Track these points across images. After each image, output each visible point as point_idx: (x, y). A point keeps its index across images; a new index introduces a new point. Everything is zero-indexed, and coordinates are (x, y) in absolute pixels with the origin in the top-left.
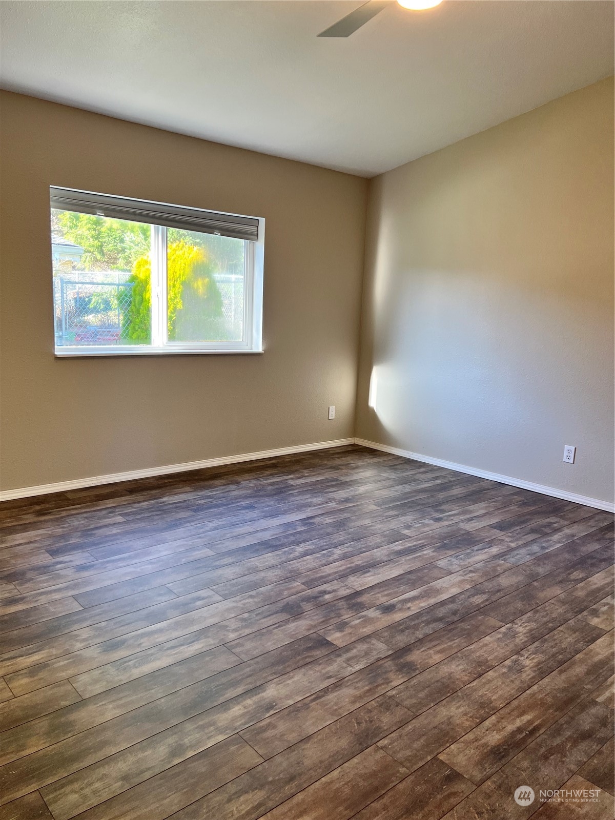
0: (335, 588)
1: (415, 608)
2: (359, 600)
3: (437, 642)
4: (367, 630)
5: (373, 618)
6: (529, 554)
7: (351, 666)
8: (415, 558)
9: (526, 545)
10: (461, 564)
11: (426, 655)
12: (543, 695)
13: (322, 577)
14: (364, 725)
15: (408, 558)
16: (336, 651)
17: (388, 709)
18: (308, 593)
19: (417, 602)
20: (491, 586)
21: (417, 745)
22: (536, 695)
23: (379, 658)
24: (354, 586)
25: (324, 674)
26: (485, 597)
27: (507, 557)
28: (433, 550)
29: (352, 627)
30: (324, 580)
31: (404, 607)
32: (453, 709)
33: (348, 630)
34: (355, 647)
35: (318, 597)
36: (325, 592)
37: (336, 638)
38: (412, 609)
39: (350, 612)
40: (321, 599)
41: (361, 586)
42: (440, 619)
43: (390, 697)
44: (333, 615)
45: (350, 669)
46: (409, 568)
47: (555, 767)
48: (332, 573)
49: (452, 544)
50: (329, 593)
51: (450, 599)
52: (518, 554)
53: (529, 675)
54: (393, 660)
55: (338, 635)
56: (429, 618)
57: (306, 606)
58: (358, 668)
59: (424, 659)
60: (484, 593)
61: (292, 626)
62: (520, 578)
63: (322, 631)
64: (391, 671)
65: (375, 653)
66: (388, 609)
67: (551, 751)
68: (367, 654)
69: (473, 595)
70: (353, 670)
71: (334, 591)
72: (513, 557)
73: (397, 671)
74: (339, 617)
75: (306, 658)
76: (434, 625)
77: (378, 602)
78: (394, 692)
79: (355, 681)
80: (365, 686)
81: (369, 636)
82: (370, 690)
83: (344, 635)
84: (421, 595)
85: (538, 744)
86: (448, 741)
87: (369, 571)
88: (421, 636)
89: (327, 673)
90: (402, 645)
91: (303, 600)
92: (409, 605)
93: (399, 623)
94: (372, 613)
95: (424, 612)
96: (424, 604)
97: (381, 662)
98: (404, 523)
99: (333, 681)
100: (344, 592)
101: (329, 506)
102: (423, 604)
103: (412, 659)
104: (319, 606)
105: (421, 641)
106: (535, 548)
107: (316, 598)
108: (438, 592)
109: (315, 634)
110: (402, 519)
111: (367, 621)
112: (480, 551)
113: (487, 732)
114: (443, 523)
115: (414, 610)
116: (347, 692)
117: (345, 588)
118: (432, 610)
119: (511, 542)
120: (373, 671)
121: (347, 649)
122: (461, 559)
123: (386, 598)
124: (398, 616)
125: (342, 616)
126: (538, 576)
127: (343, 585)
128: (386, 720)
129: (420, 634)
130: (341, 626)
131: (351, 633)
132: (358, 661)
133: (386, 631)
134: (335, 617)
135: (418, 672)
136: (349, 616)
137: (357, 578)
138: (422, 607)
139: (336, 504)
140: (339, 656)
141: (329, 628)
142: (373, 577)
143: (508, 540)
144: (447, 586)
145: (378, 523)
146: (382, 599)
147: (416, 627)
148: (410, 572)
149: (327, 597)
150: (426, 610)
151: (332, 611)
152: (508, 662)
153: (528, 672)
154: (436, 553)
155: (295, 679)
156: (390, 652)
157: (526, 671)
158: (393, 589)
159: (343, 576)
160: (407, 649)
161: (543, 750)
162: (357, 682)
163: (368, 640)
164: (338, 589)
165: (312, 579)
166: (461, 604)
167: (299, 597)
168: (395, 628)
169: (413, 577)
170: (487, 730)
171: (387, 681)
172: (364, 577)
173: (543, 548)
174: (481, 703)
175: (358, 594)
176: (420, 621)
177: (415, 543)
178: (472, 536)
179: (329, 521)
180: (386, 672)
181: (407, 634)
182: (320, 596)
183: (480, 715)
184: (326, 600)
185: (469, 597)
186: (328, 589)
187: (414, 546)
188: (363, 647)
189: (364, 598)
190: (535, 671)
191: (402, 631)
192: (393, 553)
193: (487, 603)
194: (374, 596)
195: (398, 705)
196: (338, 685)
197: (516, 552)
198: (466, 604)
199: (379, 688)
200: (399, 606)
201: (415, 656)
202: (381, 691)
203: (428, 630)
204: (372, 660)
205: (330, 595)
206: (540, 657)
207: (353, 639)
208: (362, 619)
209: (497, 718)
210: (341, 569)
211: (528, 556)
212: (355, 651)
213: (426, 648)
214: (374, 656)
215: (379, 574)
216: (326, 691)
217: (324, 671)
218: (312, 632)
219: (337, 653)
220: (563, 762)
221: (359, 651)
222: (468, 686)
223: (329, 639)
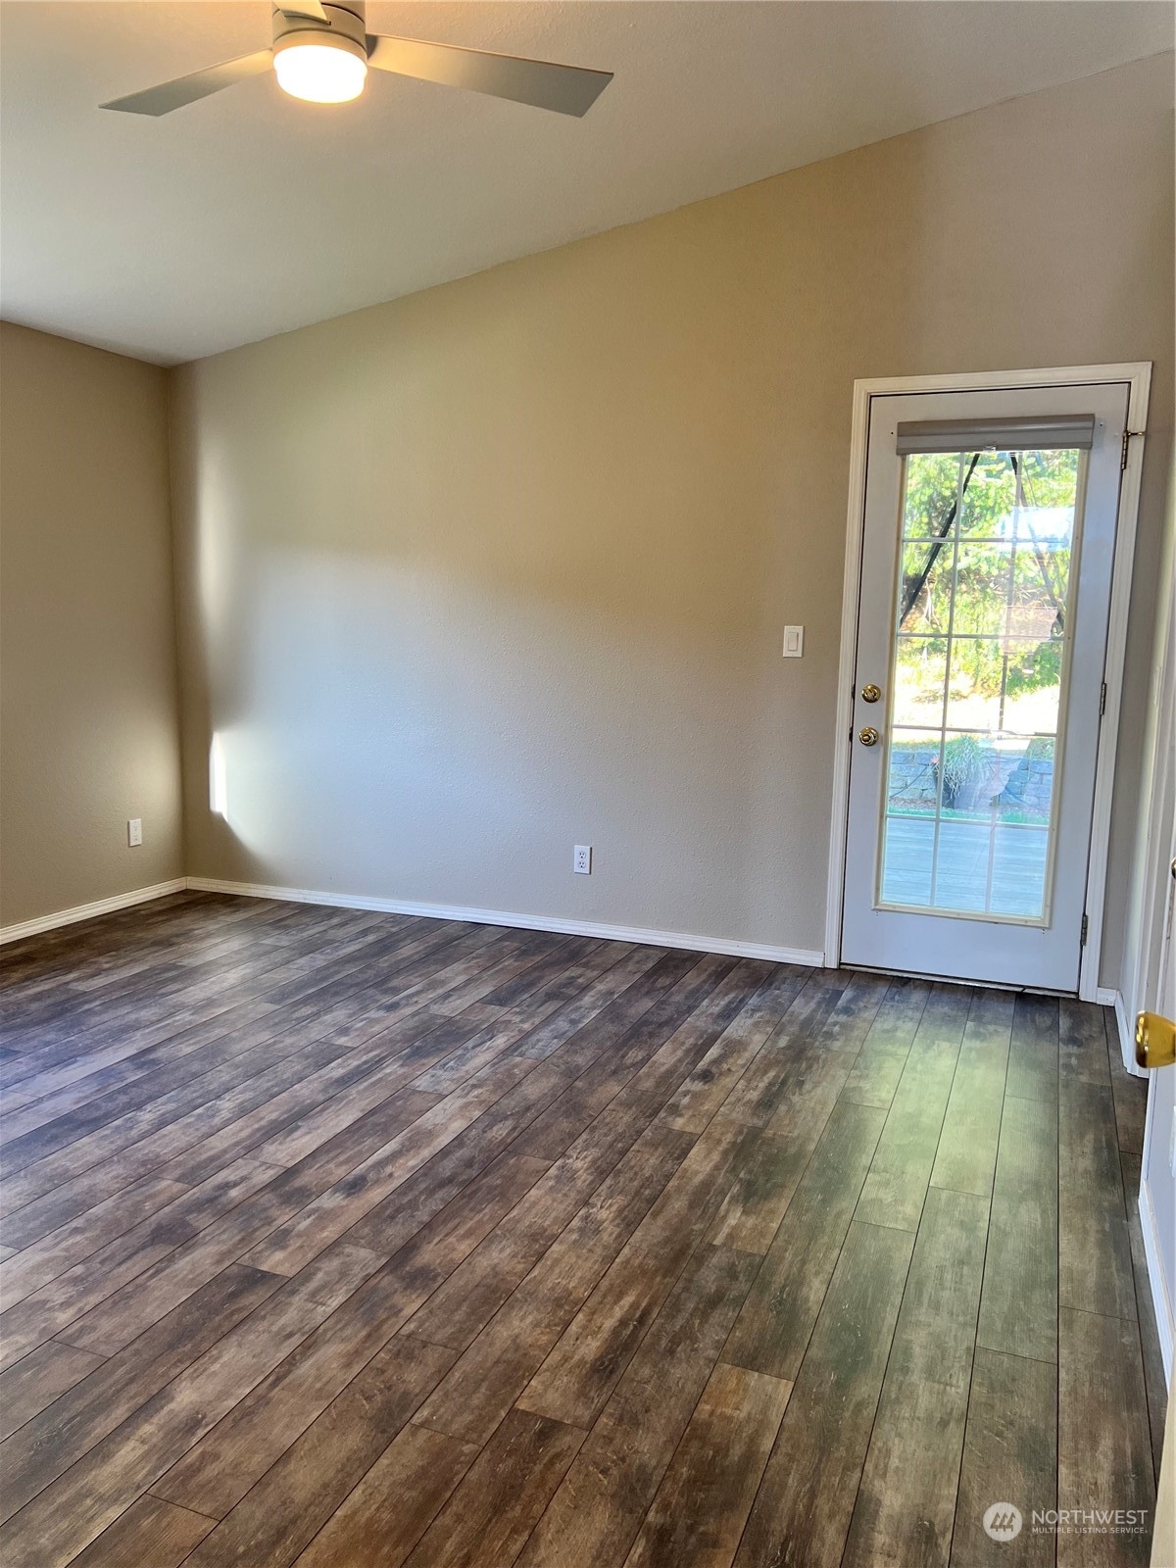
0: (245, 1173)
1: (401, 1173)
2: (298, 1182)
3: (457, 1221)
4: (330, 1233)
5: (332, 1209)
6: (556, 1037)
7: (323, 1304)
8: (374, 1084)
9: (547, 1021)
10: (454, 1077)
11: (445, 1248)
12: (640, 1258)
13: (212, 1159)
14: (379, 1398)
15: (361, 1087)
16: (285, 1287)
17: (410, 1356)
18: (194, 1194)
19: (401, 1161)
20: (513, 1103)
21: (477, 1400)
22: (631, 1262)
23: (366, 1275)
24: (279, 1160)
25: (278, 1333)
26: (509, 1124)
27: (524, 1048)
28: (400, 1063)
29: (299, 1235)
30: (218, 1162)
31: (382, 1176)
32: (516, 1323)
33: (294, 1243)
34: (319, 1269)
35: (216, 1198)
36: (227, 1186)
37: (276, 1262)
38: (396, 1175)
39: (287, 1210)
40: (223, 1199)
41: (293, 1157)
42: (450, 1181)
43: (409, 1336)
44: (256, 1223)
45: (321, 1309)
46: (368, 1104)
47: (688, 1362)
48: (229, 1146)
49: (429, 1046)
50: (235, 1184)
51: (456, 1142)
52: (538, 1041)
53: (611, 1234)
54: (391, 1272)
55: (279, 1255)
56: (430, 1184)
57: (199, 1220)
58: (335, 1302)
59: (445, 1256)
60: (506, 1118)
61: (183, 1265)
62: (554, 1080)
63: (247, 1256)
64: (395, 1292)
65: (356, 1269)
66: (354, 1187)
67: (675, 1341)
68: (343, 1274)
69: (490, 1126)
70: (330, 1309)
71: (244, 1179)
72: (533, 1048)
73: (405, 1289)
74: (270, 1224)
75: (232, 1314)
76: (440, 1194)
77: (333, 1179)
78: (412, 1326)
79: (339, 1326)
80: (359, 1331)
81: (336, 1243)
82: (369, 1336)
83: (292, 1252)
84: (403, 1147)
85: (655, 1336)
86: (524, 1375)
87: (299, 1127)
88: (426, 1218)
89: (283, 1328)
90: (399, 1242)
91: (189, 1211)
92: (389, 1169)
93: (382, 1206)
94: (328, 1201)
95: (417, 1175)
96: (414, 1161)
97: (373, 1282)
98: (334, 1025)
99: (297, 1340)
100: (265, 1176)
101: (178, 1021)
102: (412, 1163)
103: (425, 1261)
104: (226, 1213)
105: (429, 1227)
106: (562, 1024)
107: (211, 1200)
108: (430, 1134)
109: (234, 1267)
110: (328, 1018)
111: (324, 1217)
112: (478, 1049)
113: (578, 1342)
114: (403, 1011)
115: (400, 1176)
116: (330, 1353)
117: (264, 1168)
118: (430, 1169)
119: (522, 1021)
120: (365, 1302)
121: (305, 1275)
122: (452, 1068)
123: (344, 1168)
124: (376, 1195)
125: (275, 1220)
126: (579, 1070)
127: (257, 1163)
128: (413, 1377)
129: (423, 1215)
130: (280, 1239)
131: (301, 1247)
132: (331, 1291)
133: (365, 1225)
134: (263, 1226)
135: (440, 1280)
136: (287, 1218)
137: (281, 1143)
138: (413, 1167)
139: (193, 1014)
140: (293, 1292)
141: (259, 1248)
142: (308, 1137)
143: (517, 1019)
144: (444, 1121)
145: (286, 1036)
146: (339, 1172)
147: (413, 1205)
148: (373, 1112)
149: (234, 1193)
150: (421, 1171)
151: (253, 1216)
152: (576, 1223)
153: (609, 1230)
154: (406, 1068)
155: (225, 1358)
156: (384, 1261)
157: (607, 1228)
158: (352, 1150)
159: (252, 1147)
160: (410, 1248)
161: (664, 1343)
162: (341, 1329)
163: (337, 1250)
164: (250, 1173)
165: (192, 1168)
166: (475, 1146)
167: (178, 1206)
168: (379, 1216)
169: (380, 1118)
170: (577, 1339)
171: (396, 1312)
172: (293, 1140)
173: (573, 1022)
174: (556, 1299)
175: (291, 1173)
176: (417, 1193)
177: (365, 1058)
178: (460, 1024)
179: (189, 1050)
180: (387, 1297)
181: (401, 1221)
182: (220, 1196)
183: (560, 1319)
184: (235, 1198)
185: (484, 1132)
186: (232, 1178)
187: (365, 1063)
188: (332, 1265)
189: (306, 1178)
190: (618, 1225)
191: (392, 1217)
192: (332, 1084)
193: (515, 1134)
194: (321, 1171)
195: (425, 1344)
196: (310, 1345)
197: (534, 1038)
198: (484, 1143)
199: (385, 1327)
200: (372, 1176)
201: (428, 1255)
202: (389, 1330)
203: (435, 1204)
204: (357, 1281)
205: (238, 1188)
206: (620, 1201)
207: (310, 1256)
208: (313, 1217)
209: (584, 1316)
210: (244, 1134)
211: (555, 1041)
212: (320, 1275)
213: (441, 1237)
214: (357, 1275)
215: (318, 1128)
216: (291, 1362)
217: (275, 1328)
218: (227, 1264)
219: (288, 1288)
220: (696, 1350)
221: (327, 1273)
222: (528, 1278)
223: (264, 1268)
